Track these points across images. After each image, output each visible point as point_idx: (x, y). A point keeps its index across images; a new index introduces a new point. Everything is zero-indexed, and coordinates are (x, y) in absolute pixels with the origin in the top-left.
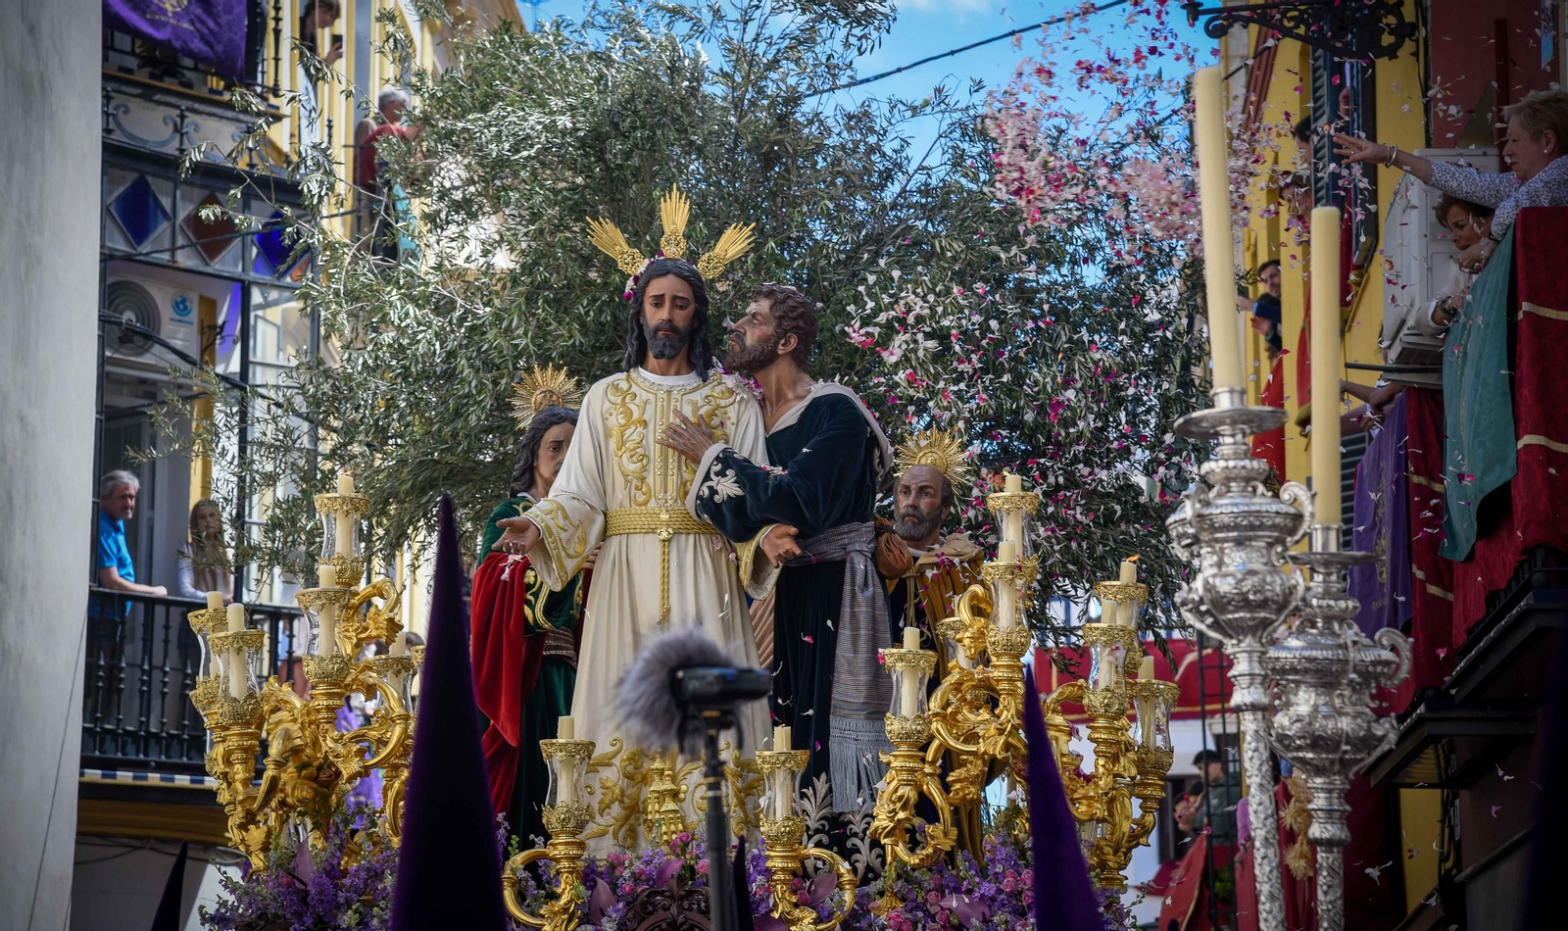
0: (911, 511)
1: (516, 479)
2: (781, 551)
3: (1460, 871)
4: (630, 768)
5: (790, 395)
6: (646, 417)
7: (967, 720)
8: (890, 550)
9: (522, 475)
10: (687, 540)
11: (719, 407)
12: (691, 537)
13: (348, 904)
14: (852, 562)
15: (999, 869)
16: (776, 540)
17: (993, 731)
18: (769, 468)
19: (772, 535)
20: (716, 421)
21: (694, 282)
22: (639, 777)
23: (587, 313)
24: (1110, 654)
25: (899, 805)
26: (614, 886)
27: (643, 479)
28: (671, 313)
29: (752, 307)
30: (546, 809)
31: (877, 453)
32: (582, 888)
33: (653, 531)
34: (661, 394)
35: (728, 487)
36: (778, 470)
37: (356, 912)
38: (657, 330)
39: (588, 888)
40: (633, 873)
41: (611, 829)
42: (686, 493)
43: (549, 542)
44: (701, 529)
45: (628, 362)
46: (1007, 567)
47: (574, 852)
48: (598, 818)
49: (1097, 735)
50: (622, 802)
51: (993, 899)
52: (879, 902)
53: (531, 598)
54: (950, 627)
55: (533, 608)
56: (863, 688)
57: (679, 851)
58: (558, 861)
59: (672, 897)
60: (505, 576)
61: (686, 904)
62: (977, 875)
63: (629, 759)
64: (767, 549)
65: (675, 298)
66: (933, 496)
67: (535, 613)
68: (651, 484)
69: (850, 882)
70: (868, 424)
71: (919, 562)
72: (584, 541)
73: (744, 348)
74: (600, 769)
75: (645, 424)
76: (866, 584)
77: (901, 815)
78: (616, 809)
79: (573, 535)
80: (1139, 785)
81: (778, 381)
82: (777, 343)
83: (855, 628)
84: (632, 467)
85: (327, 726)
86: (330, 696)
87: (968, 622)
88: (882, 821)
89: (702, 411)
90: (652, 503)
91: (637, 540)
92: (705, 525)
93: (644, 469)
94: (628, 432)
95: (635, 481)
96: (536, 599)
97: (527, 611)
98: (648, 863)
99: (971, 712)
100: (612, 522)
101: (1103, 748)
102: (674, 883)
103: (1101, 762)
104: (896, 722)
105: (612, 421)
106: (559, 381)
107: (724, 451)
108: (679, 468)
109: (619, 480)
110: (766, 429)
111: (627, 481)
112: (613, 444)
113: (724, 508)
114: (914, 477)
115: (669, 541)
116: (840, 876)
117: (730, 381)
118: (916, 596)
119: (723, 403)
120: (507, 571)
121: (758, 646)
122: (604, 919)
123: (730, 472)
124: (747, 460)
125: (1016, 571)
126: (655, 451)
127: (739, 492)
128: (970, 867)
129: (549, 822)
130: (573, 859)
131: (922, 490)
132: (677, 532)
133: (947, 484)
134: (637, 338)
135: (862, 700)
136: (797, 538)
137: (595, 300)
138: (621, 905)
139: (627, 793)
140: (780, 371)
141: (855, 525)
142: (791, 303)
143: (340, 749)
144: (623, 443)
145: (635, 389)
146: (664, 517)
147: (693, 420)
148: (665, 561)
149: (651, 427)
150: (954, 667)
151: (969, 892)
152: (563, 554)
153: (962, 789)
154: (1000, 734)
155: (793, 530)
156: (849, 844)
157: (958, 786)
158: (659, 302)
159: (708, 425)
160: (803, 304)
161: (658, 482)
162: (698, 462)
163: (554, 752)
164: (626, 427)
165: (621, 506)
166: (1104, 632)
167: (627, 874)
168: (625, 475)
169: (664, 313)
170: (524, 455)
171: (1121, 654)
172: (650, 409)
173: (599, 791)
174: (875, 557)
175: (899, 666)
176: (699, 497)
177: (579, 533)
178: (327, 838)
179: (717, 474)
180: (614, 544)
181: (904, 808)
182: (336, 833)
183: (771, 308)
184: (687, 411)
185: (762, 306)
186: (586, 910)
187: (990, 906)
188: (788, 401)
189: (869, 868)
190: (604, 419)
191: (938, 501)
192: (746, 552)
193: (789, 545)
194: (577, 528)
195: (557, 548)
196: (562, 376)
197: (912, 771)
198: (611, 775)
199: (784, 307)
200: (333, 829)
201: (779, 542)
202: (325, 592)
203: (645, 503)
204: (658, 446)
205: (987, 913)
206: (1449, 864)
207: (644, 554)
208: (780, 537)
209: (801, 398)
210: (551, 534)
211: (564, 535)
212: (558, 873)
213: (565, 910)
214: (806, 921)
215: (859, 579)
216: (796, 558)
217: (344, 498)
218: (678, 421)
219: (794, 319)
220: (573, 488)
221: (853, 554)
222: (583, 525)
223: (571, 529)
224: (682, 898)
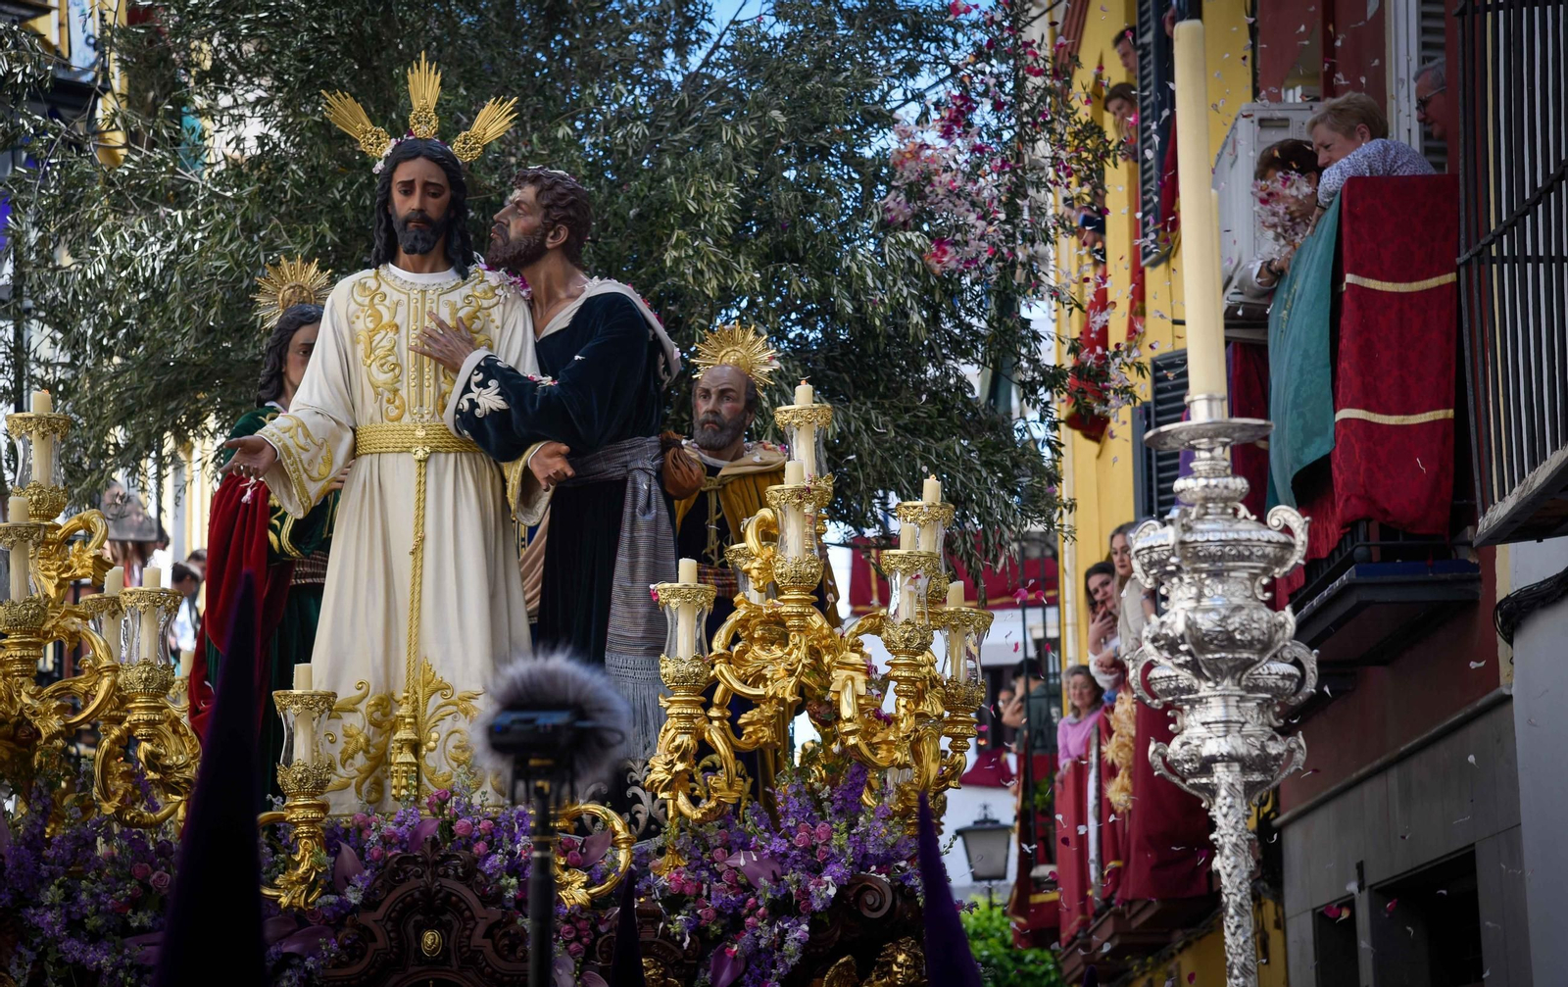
0: (711, 417)
1: (263, 387)
2: (551, 472)
3: (1278, 815)
4: (377, 715)
5: (562, 295)
6: (398, 321)
7: (757, 658)
8: (678, 468)
9: (270, 381)
10: (447, 460)
11: (480, 308)
12: (452, 457)
13: (53, 876)
14: (634, 482)
15: (791, 822)
16: (544, 459)
17: (782, 673)
18: (537, 377)
19: (541, 453)
20: (477, 325)
21: (447, 163)
22: (387, 725)
23: (343, 198)
24: (910, 583)
25: (676, 755)
26: (361, 852)
27: (396, 391)
28: (422, 200)
29: (517, 195)
30: (281, 768)
31: (662, 359)
32: (323, 854)
33: (408, 450)
34: (414, 294)
35: (490, 399)
36: (547, 381)
37: (59, 887)
38: (407, 221)
39: (329, 854)
40: (382, 837)
41: (354, 782)
42: (444, 407)
43: (287, 463)
44: (462, 448)
45: (377, 257)
46: (794, 490)
47: (312, 814)
48: (340, 771)
49: (898, 673)
50: (366, 752)
51: (785, 855)
52: (660, 860)
53: (277, 523)
54: (738, 554)
55: (278, 534)
56: (642, 621)
57: (436, 810)
58: (296, 825)
59: (425, 863)
60: (246, 498)
61: (441, 870)
62: (767, 829)
63: (375, 705)
64: (535, 469)
65: (426, 185)
66: (735, 400)
67: (281, 538)
68: (405, 397)
69: (627, 840)
70: (650, 326)
71: (722, 473)
72: (330, 462)
73: (507, 242)
74: (342, 714)
75: (397, 328)
76: (648, 505)
77: (680, 767)
78: (360, 760)
79: (315, 456)
80: (947, 723)
81: (548, 278)
82: (545, 236)
83: (634, 555)
84: (382, 378)
85: (21, 680)
86: (24, 645)
87: (755, 550)
88: (659, 774)
89: (461, 314)
90: (407, 418)
91: (389, 460)
92: (467, 442)
93: (397, 379)
94: (377, 338)
95: (386, 394)
96: (282, 523)
97: (272, 537)
98: (400, 824)
99: (763, 649)
100: (361, 439)
101: (904, 687)
102: (428, 848)
103: (903, 702)
104: (670, 664)
105: (360, 325)
106: (312, 275)
107: (486, 358)
108: (437, 379)
109: (369, 393)
110: (536, 332)
111: (377, 394)
112: (361, 350)
113: (487, 424)
114: (715, 379)
115: (426, 460)
116: (615, 833)
117: (493, 278)
118: (718, 510)
119: (486, 303)
120: (249, 492)
121: (524, 578)
122: (349, 889)
123: (493, 383)
124: (510, 369)
125: (805, 494)
126: (408, 359)
127: (502, 405)
128: (760, 821)
129: (284, 782)
130: (311, 822)
131: (723, 394)
132: (435, 451)
133: (751, 386)
134: (386, 230)
135: (640, 635)
136: (569, 457)
137: (352, 183)
138: (367, 873)
139: (373, 742)
140: (550, 267)
141: (638, 440)
142: (559, 189)
143: (37, 704)
144: (372, 351)
145: (384, 288)
146: (420, 433)
147: (450, 323)
148: (422, 485)
149: (403, 331)
150: (740, 602)
151: (758, 849)
152: (305, 477)
153: (755, 732)
154: (790, 676)
155: (564, 448)
156: (629, 793)
157: (750, 729)
158: (408, 188)
159: (468, 329)
160: (573, 191)
161: (413, 394)
162: (457, 371)
163: (289, 706)
164: (374, 332)
165: (372, 421)
166: (903, 559)
167: (374, 837)
168: (375, 387)
169: (414, 202)
170: (271, 359)
171: (922, 583)
172: (402, 311)
173: (341, 740)
174: (661, 476)
175: (674, 602)
176: (458, 411)
177: (324, 452)
178: (28, 804)
179: (478, 385)
180: (364, 464)
181: (682, 759)
182: (40, 797)
183: (537, 195)
184: (445, 315)
185: (524, 193)
186: (330, 879)
187: (781, 863)
188: (559, 301)
189: (651, 820)
190: (351, 323)
191: (741, 405)
192: (513, 473)
193: (559, 465)
194: (320, 447)
195: (297, 470)
196: (313, 269)
197: (690, 717)
198: (356, 722)
199: (552, 195)
200: (35, 794)
201: (549, 461)
202: (15, 527)
203: (399, 418)
204: (412, 353)
205: (778, 871)
206: (1267, 808)
207: (399, 475)
208: (551, 456)
209: (573, 297)
210: (290, 454)
211: (305, 456)
212: (297, 838)
213: (304, 879)
214: (576, 885)
215: (642, 501)
216: (568, 479)
217: (39, 418)
218: (434, 325)
219: (564, 208)
220: (316, 401)
221: (636, 472)
222: (327, 443)
223: (313, 449)
224: (437, 864)
